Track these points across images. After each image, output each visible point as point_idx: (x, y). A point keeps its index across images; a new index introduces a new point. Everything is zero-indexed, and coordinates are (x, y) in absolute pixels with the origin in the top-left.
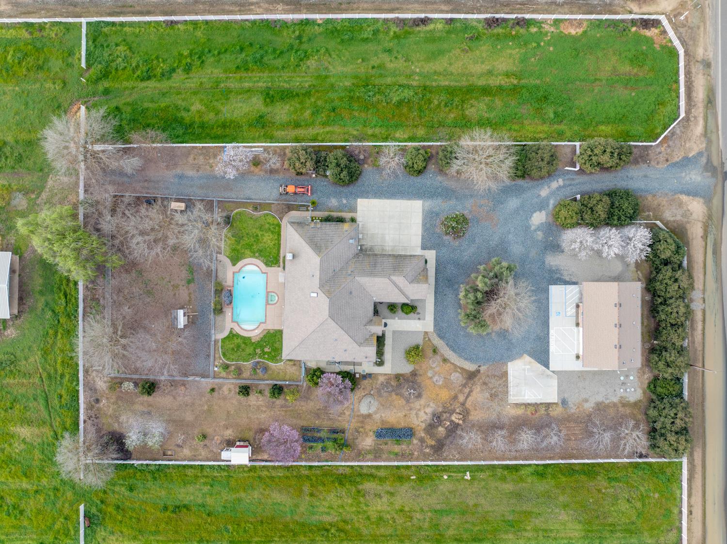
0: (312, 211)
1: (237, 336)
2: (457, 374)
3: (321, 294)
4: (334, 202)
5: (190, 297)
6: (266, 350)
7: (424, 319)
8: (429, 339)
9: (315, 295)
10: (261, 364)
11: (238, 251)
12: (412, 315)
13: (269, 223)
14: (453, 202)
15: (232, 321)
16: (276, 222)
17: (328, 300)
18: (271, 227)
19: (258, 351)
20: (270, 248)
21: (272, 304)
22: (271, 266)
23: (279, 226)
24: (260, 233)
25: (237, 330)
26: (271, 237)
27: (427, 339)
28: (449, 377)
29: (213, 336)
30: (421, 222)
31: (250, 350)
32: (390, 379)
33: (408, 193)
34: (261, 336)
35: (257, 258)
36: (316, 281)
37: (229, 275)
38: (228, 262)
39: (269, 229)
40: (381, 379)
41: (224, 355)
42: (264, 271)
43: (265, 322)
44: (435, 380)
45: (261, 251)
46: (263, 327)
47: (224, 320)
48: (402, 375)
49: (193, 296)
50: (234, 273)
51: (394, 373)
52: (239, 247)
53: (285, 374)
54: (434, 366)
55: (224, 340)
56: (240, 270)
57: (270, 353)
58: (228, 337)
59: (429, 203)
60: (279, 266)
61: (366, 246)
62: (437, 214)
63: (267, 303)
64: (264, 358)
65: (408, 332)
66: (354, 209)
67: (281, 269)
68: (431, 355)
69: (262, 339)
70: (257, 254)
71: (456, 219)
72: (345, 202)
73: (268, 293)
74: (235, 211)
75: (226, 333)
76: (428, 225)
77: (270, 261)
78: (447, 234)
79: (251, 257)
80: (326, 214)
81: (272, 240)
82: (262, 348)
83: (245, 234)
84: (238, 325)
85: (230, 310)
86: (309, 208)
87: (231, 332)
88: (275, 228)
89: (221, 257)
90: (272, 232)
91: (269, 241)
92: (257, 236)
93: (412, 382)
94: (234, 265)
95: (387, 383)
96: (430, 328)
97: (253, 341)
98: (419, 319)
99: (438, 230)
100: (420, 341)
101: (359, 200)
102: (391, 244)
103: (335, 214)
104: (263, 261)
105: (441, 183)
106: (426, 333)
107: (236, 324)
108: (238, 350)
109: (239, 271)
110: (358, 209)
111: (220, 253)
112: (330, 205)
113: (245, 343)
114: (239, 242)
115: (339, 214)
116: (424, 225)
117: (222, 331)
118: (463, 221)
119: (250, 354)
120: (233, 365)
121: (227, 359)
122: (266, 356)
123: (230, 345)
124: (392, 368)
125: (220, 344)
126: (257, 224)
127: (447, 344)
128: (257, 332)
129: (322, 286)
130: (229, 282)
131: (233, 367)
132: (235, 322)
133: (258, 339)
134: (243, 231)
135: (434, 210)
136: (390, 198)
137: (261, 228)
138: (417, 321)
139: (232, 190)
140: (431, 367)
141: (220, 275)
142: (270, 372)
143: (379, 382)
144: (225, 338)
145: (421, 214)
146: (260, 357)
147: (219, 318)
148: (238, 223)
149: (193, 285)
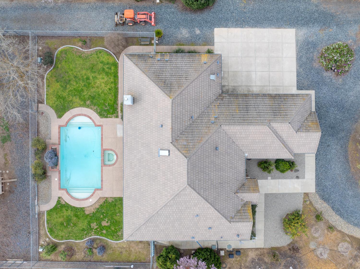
0: (157, 45)
1: (67, 206)
2: (346, 245)
3: (175, 152)
4: (184, 33)
5: (6, 160)
6: (104, 223)
7: (304, 178)
8: (311, 203)
9: (166, 153)
10: (98, 241)
11: (64, 98)
12: (289, 173)
13: (102, 62)
14: (333, 30)
15: (60, 189)
16: (111, 61)
17: (186, 160)
18: (106, 67)
19: (94, 225)
20: (105, 94)
21: (110, 165)
22: (107, 117)
23: (116, 65)
24: (91, 75)
25: (67, 199)
26: (106, 79)
27: (308, 202)
28: (335, 249)
29: (37, 208)
30: (295, 55)
31: (83, 224)
32: (262, 254)
33: (277, 19)
34: (97, 206)
35: (88, 107)
36: (167, 133)
37: (54, 130)
38: (51, 113)
39: (104, 69)
40: (252, 255)
41: (51, 231)
42: (98, 124)
43: (101, 189)
44: (318, 253)
45: (93, 98)
46: (100, 194)
47: (50, 187)
48: (278, 249)
49: (9, 158)
50: (60, 127)
51: (268, 246)
52: (65, 94)
53: (130, 254)
54: (316, 235)
55: (50, 212)
56: (67, 122)
57: (109, 227)
58: (55, 209)
59: (304, 32)
60: (117, 117)
61: (227, 88)
62: (314, 45)
63: (103, 164)
64: (102, 234)
65: (284, 195)
66: (210, 41)
67: (119, 120)
68: (313, 222)
69: (98, 210)
70: (88, 102)
71: (339, 50)
72: (198, 32)
73: (104, 151)
74: (60, 49)
75: (52, 204)
76: (304, 59)
77: (105, 111)
78: (327, 69)
79: (81, 106)
80: (175, 47)
81: (106, 83)
82: (99, 221)
83: (72, 77)
84: (67, 192)
85: (57, 174)
86: (153, 42)
87: (59, 202)
88: (110, 69)
89: (43, 107)
90: (107, 74)
91: (103, 85)
92: (88, 79)
93: (291, 257)
94: (60, 116)
95: (259, 259)
96: (311, 188)
97: (87, 213)
98: (297, 177)
99: (316, 65)
100: (298, 205)
101: (216, 30)
102: (259, 83)
103: (186, 48)
104: (96, 111)
105: (317, 6)
106: (306, 194)
107: (64, 192)
108: (68, 224)
109: (66, 125)
110: (216, 40)
111: (42, 103)
112: (180, 36)
113: (76, 216)
114: (65, 88)
115: (192, 48)
116: (299, 59)
117: (47, 201)
118: (348, 52)
119: (83, 230)
120: (63, 243)
121: (55, 237)
122: (104, 232)
123: (58, 219)
124: (265, 241)
125: (46, 217)
126: (88, 64)
127: (333, 208)
128: (92, 201)
129: (175, 141)
130: (54, 139)
131: (63, 246)
132: (63, 189)
133: (93, 210)
134: (70, 73)
135: (310, 40)
136: (256, 27)
137: (92, 68)
138: (295, 181)
139: (54, 22)
140: (314, 238)
141: (42, 129)
142: (110, 252)
143: (249, 259)
144: (51, 210)
145: (294, 45)
146: (96, 233)
147: (43, 185)
148: (63, 63)
149: (9, 143)
